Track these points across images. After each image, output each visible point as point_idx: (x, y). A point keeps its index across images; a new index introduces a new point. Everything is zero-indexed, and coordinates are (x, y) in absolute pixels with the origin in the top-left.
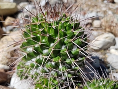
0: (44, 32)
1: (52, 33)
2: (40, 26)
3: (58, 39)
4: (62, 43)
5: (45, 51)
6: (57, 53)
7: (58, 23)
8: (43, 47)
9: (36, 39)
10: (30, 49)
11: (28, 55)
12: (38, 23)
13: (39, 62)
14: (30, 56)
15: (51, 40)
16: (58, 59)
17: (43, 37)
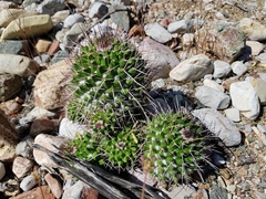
0: (95, 63)
1: (103, 64)
2: (91, 57)
3: (109, 69)
4: (114, 73)
5: (98, 83)
6: (109, 83)
7: (109, 53)
8: (95, 78)
9: (88, 71)
10: (82, 82)
11: (81, 88)
12: (88, 54)
13: (93, 94)
14: (83, 90)
15: (103, 70)
16: (112, 90)
17: (95, 69)
